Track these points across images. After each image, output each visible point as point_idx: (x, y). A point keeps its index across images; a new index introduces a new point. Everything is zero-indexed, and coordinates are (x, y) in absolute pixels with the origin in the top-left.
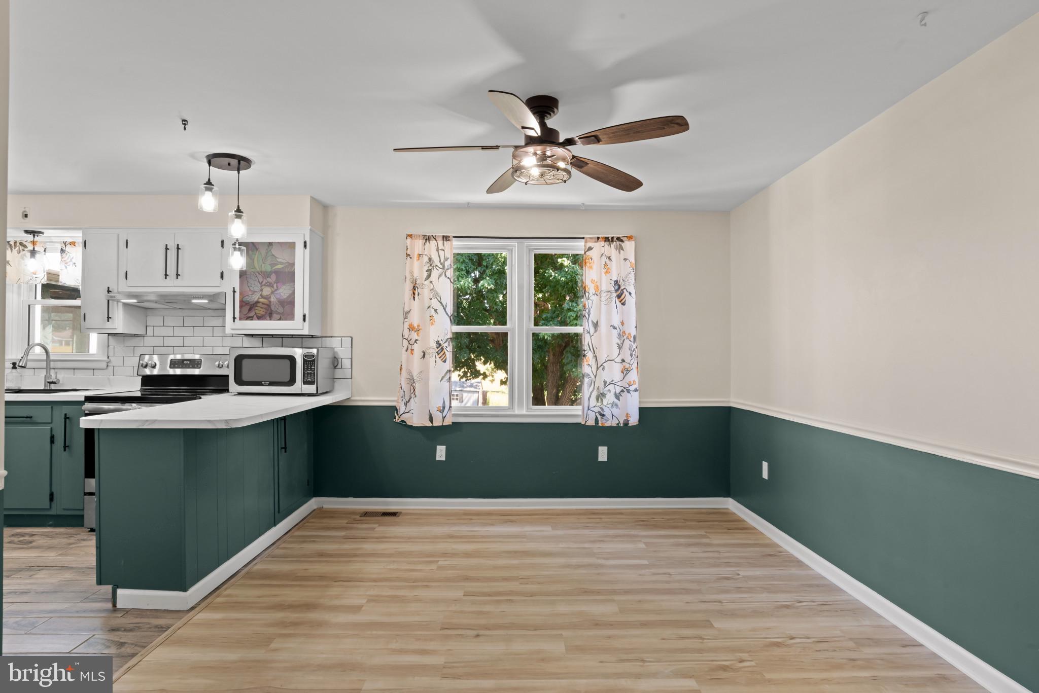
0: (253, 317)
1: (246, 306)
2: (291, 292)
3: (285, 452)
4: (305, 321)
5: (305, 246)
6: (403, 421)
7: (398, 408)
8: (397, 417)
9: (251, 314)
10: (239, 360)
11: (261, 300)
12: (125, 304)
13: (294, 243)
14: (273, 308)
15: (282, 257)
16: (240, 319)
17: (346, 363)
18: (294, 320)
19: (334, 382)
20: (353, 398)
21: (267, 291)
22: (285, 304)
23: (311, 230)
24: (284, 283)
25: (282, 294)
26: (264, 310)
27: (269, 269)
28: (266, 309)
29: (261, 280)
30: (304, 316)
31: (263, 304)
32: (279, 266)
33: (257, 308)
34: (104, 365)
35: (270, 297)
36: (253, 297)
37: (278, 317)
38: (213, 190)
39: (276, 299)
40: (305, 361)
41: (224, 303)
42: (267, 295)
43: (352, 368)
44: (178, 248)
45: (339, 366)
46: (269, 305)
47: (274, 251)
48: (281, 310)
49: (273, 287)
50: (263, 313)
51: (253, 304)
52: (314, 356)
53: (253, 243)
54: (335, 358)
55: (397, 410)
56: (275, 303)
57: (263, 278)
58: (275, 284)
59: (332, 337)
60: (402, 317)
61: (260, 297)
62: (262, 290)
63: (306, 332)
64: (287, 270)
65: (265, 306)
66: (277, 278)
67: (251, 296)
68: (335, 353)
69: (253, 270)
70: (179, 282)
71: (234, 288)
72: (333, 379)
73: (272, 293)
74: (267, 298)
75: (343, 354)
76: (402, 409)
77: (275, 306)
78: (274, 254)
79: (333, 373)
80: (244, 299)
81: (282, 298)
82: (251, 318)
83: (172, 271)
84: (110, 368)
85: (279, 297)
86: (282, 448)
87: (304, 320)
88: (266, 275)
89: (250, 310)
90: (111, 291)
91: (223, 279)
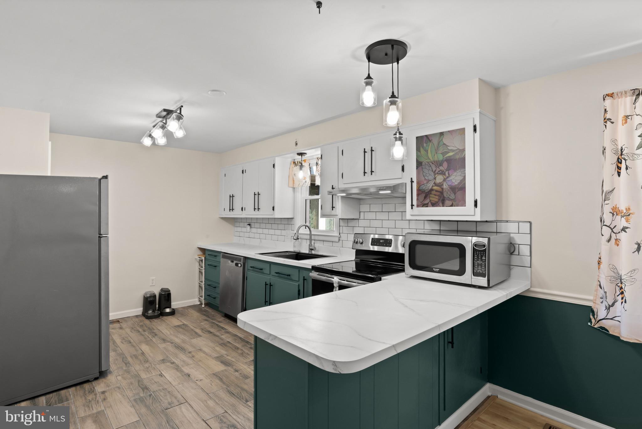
0: (428, 204)
1: (423, 194)
2: (461, 178)
3: (452, 347)
4: (476, 207)
5: (475, 130)
6: (601, 328)
7: (595, 310)
8: (593, 321)
9: (427, 201)
10: (413, 245)
11: (435, 188)
12: (342, 197)
13: (463, 130)
14: (445, 195)
15: (452, 144)
16: (418, 206)
17: (525, 250)
18: (465, 206)
19: (510, 269)
20: (532, 289)
21: (439, 179)
22: (457, 190)
23: (480, 113)
24: (455, 170)
25: (454, 181)
26: (437, 197)
27: (441, 157)
28: (438, 196)
29: (434, 169)
30: (476, 202)
31: (436, 191)
32: (451, 154)
33: (431, 195)
34: (337, 239)
35: (443, 184)
36: (428, 186)
37: (450, 203)
38: (373, 85)
39: (448, 185)
40: (474, 251)
41: (405, 192)
42: (440, 183)
43: (531, 256)
44: (372, 150)
45: (516, 252)
46: (442, 193)
47: (445, 140)
48: (452, 196)
49: (445, 174)
50: (437, 200)
51: (428, 192)
52: (484, 246)
53: (426, 136)
54: (511, 243)
55: (593, 312)
56: (447, 190)
57: (436, 167)
58: (447, 172)
59: (507, 221)
60: (600, 198)
61: (434, 185)
62: (435, 178)
63: (478, 218)
64: (457, 157)
65: (438, 193)
66: (448, 166)
67: (426, 184)
68: (511, 238)
69: (428, 160)
70: (373, 177)
71: (412, 179)
72: (509, 266)
73: (444, 180)
74: (440, 185)
75: (520, 239)
76: (602, 313)
77: (447, 193)
78: (445, 143)
79: (510, 260)
80: (421, 188)
81: (453, 185)
82: (426, 205)
83: (368, 170)
84: (341, 241)
85: (450, 184)
86: (449, 342)
87: (476, 205)
88: (439, 164)
89: (425, 198)
90: (334, 188)
91: (404, 172)
